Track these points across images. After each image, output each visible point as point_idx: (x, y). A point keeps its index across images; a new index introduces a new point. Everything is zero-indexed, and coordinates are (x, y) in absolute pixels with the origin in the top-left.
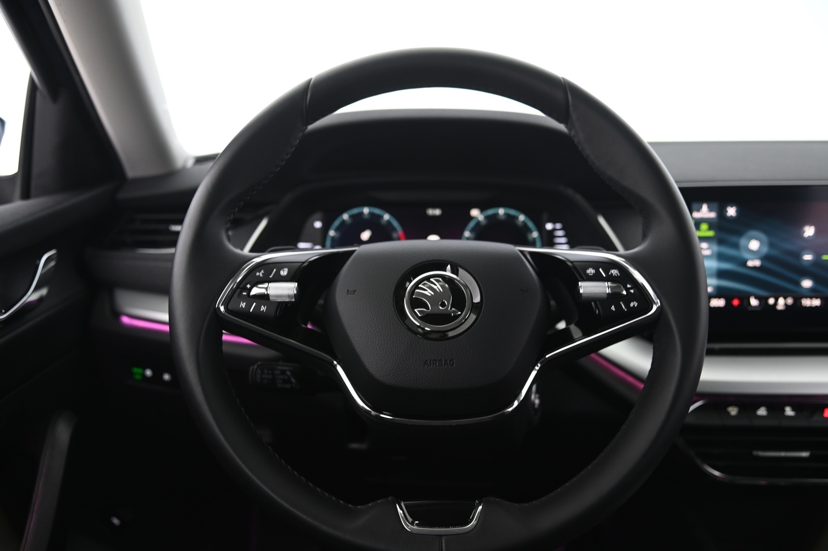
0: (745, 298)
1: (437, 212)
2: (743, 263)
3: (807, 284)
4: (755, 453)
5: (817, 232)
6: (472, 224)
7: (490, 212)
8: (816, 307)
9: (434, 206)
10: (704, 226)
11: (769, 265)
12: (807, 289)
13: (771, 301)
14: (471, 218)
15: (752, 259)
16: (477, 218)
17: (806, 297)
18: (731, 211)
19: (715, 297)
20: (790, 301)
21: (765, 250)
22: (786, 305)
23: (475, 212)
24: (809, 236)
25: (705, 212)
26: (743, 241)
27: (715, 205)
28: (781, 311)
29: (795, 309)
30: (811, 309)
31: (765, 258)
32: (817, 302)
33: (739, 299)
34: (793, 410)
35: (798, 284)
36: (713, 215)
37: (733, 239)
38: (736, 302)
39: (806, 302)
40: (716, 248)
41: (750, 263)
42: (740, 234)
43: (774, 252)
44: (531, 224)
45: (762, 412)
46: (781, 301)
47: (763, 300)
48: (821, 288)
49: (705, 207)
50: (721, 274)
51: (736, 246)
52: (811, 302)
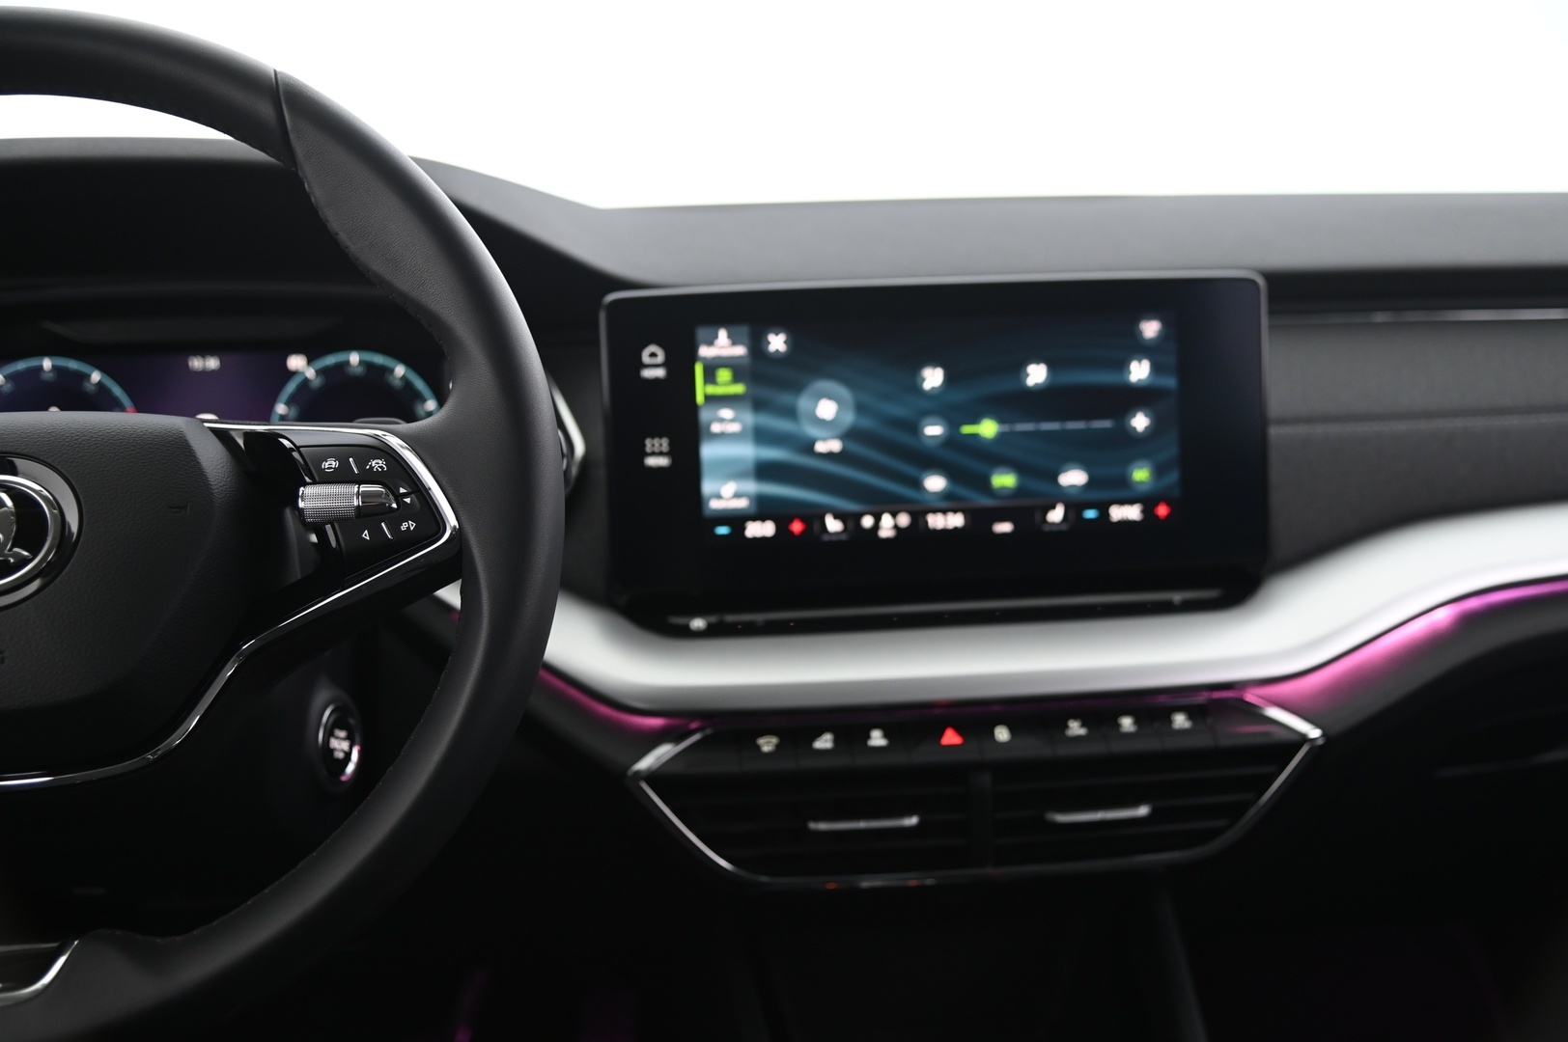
0: (814, 517)
1: (213, 363)
2: (808, 447)
3: (935, 483)
4: (813, 826)
5: (949, 379)
6: (291, 387)
7: (330, 360)
8: (956, 529)
9: (204, 351)
10: (724, 375)
11: (858, 449)
12: (935, 493)
13: (867, 522)
14: (291, 374)
15: (824, 439)
16: (303, 373)
17: (935, 511)
18: (777, 343)
19: (754, 519)
20: (904, 520)
21: (849, 418)
22: (896, 527)
23: (296, 362)
24: (933, 388)
25: (722, 345)
26: (803, 403)
27: (744, 330)
28: (887, 540)
29: (916, 535)
30: (945, 533)
31: (849, 435)
32: (956, 520)
33: (803, 519)
34: (886, 735)
35: (917, 485)
36: (740, 351)
37: (784, 398)
38: (797, 527)
39: (936, 521)
40: (749, 418)
41: (821, 447)
42: (798, 388)
43: (867, 423)
44: (420, 384)
45: (824, 742)
46: (887, 521)
47: (850, 519)
48: (962, 491)
49: (723, 335)
50: (764, 471)
51: (791, 413)
52: (946, 520)
